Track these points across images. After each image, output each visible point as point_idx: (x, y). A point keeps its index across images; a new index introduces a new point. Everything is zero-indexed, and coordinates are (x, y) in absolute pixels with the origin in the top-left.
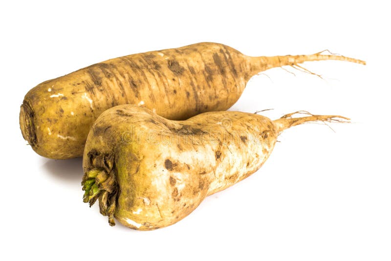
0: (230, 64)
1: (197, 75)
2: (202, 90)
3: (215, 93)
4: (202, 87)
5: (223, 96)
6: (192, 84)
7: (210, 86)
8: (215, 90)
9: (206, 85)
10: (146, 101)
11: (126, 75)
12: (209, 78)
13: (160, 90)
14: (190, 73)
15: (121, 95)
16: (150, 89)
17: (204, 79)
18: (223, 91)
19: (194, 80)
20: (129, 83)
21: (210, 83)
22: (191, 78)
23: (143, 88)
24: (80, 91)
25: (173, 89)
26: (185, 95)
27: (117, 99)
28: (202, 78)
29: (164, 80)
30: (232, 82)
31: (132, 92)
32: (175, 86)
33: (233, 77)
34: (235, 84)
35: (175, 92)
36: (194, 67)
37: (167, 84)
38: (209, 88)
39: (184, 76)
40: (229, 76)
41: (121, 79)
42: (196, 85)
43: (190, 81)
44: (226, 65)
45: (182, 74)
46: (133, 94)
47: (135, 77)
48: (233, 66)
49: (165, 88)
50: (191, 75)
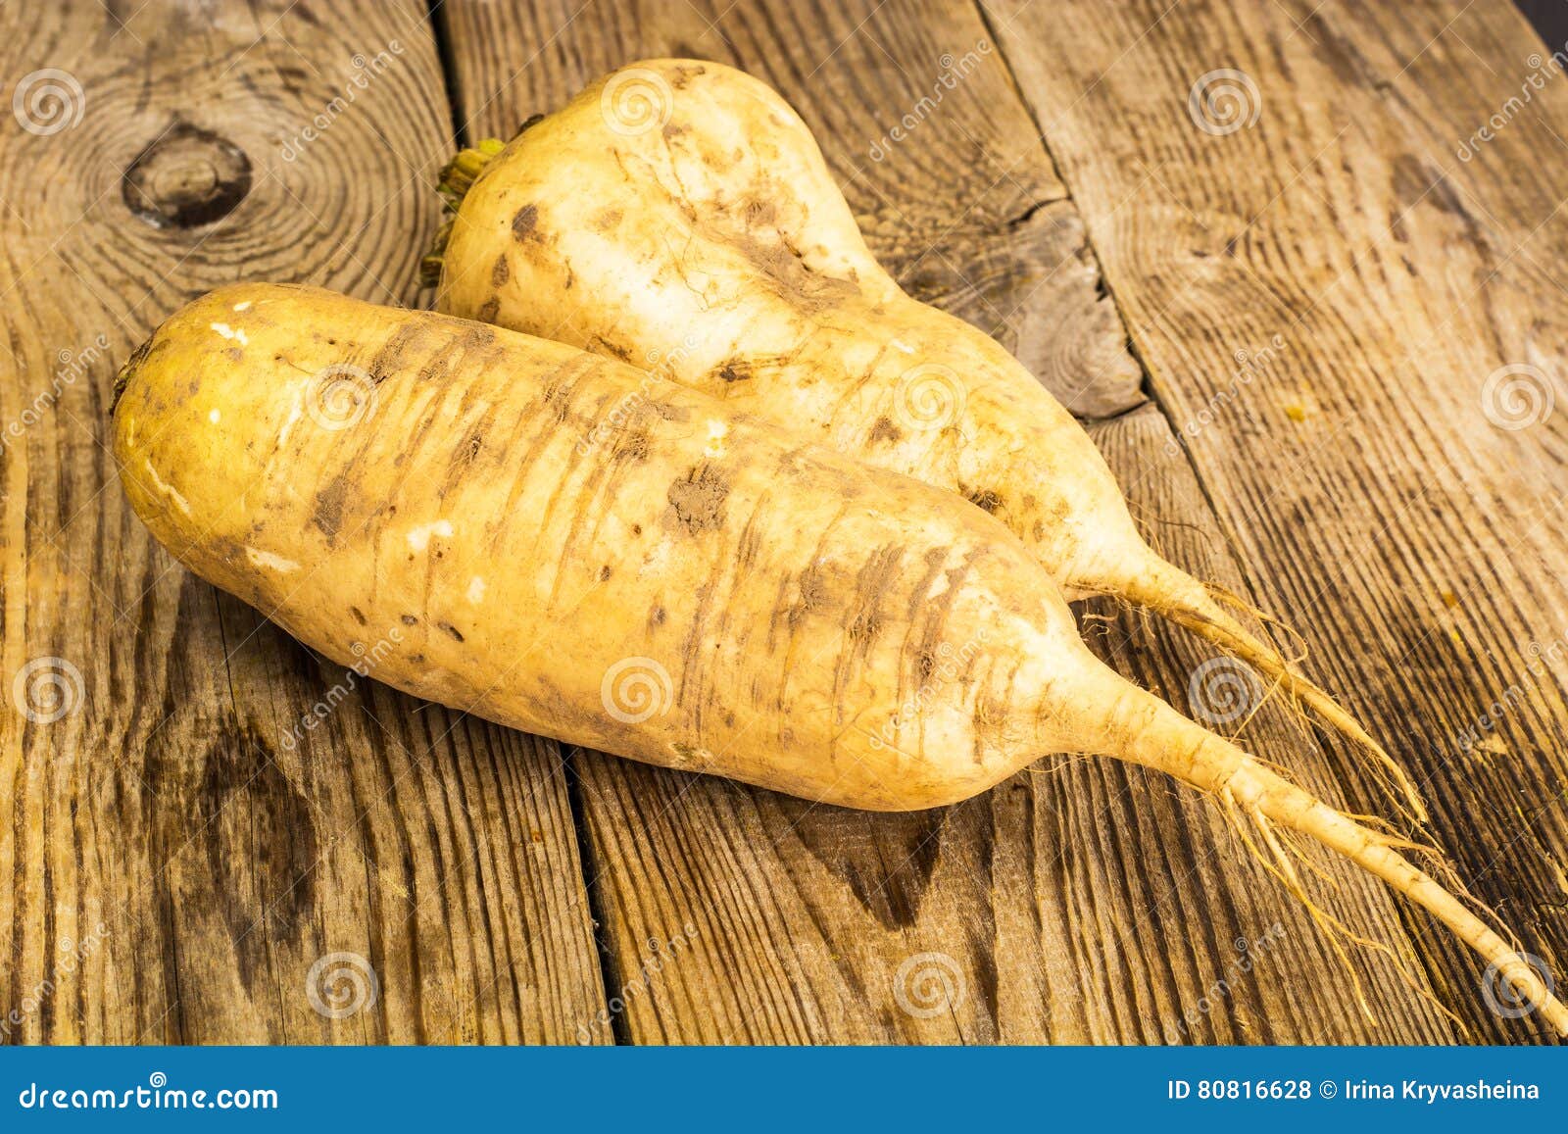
0: (920, 619)
1: (754, 573)
2: (731, 640)
3: (782, 686)
4: (737, 628)
5: (813, 717)
6: (704, 593)
7: (771, 647)
8: (786, 674)
9: (761, 631)
10: (463, 533)
11: (481, 407)
12: (791, 619)
13: (545, 527)
14: (733, 550)
15: (396, 454)
16: (511, 503)
17: (768, 609)
18: (820, 703)
19: (725, 584)
20: (459, 437)
21: (782, 634)
22: (717, 570)
23: (487, 484)
24: (305, 365)
25: (603, 561)
26: (643, 613)
27: (372, 460)
28: (762, 595)
29: (595, 507)
30: (881, 694)
31: (441, 472)
32: (620, 555)
33: (900, 677)
34: (893, 705)
35: (607, 572)
36: (766, 540)
37: (591, 524)
38: (764, 651)
39: (698, 544)
40: (886, 661)
41: (450, 408)
42: (718, 605)
43: (704, 579)
44: (902, 614)
45: (692, 533)
46: (439, 479)
47: (503, 431)
48: (933, 636)
49: (573, 536)
50: (731, 559)
